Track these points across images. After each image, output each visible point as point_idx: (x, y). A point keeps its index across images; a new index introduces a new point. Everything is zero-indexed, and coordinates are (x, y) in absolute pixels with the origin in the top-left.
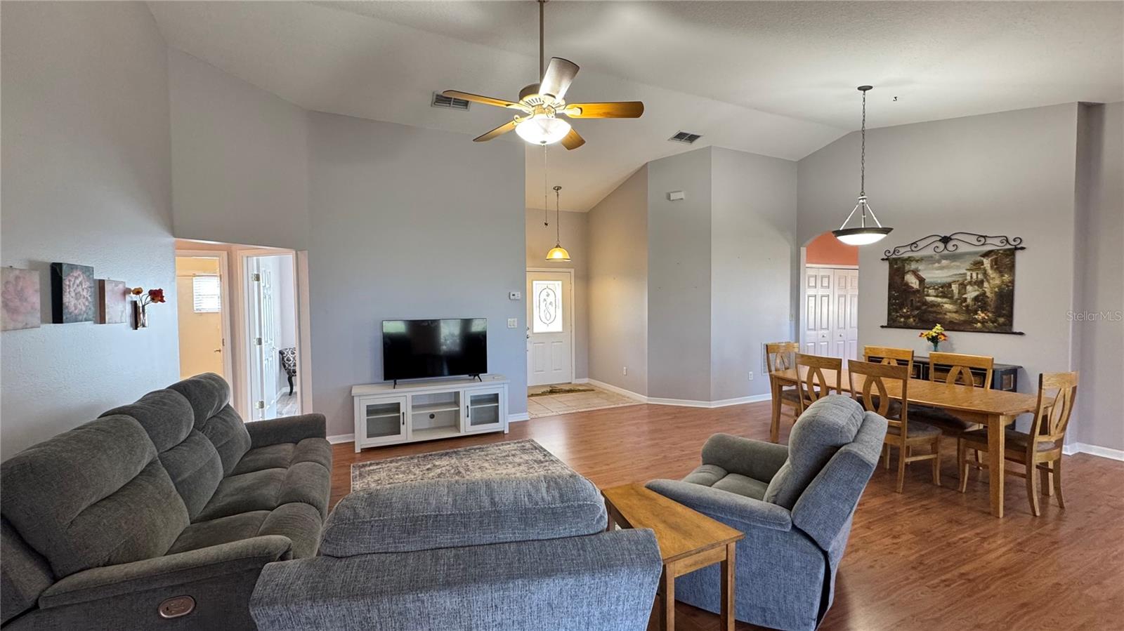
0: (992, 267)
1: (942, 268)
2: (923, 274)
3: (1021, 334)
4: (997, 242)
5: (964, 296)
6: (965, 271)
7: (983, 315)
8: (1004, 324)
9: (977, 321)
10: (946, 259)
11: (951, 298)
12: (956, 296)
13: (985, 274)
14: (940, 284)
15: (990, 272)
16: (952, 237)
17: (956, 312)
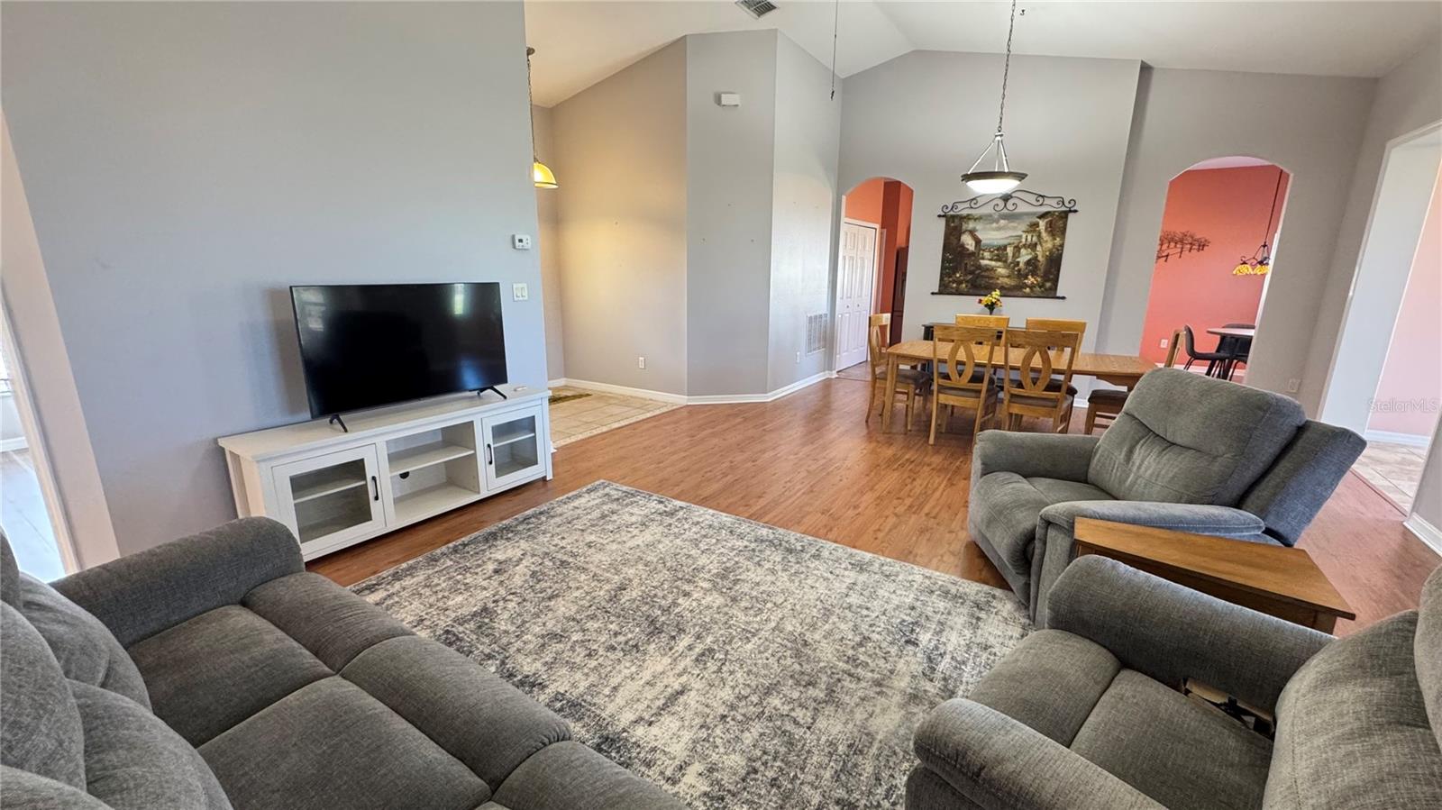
0: (1046, 229)
1: (999, 229)
2: (980, 235)
3: (1063, 298)
4: (1054, 203)
5: (1018, 260)
6: (1021, 233)
7: (1033, 280)
8: (1050, 289)
9: (1027, 286)
10: (1004, 219)
11: (1005, 262)
12: (1010, 260)
13: (1039, 236)
14: (993, 246)
15: (1044, 235)
16: (1013, 195)
17: (1008, 277)
